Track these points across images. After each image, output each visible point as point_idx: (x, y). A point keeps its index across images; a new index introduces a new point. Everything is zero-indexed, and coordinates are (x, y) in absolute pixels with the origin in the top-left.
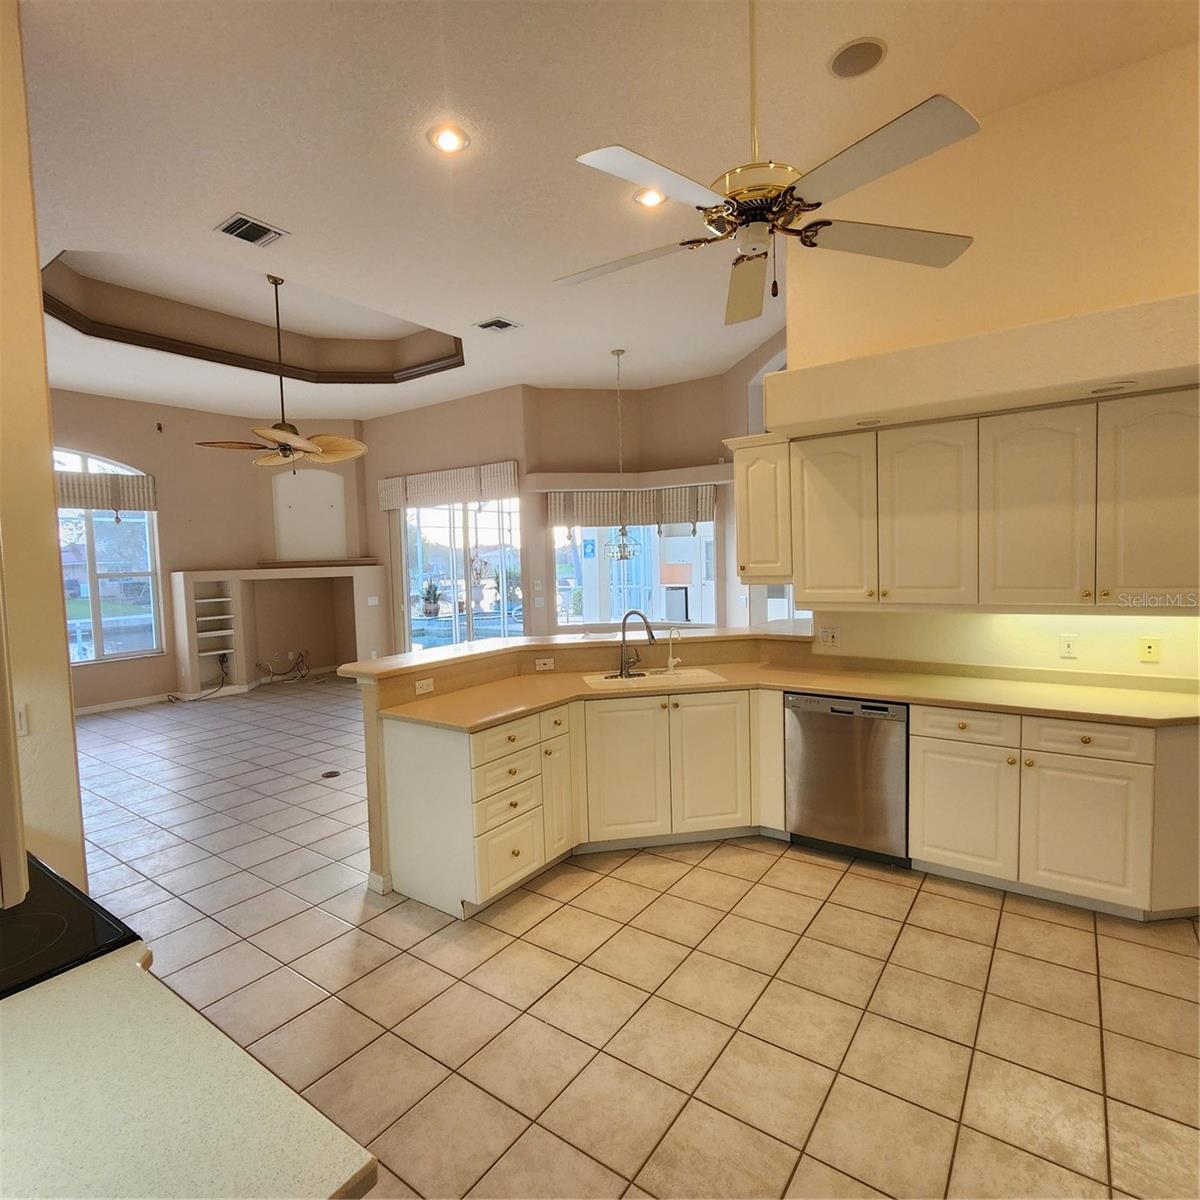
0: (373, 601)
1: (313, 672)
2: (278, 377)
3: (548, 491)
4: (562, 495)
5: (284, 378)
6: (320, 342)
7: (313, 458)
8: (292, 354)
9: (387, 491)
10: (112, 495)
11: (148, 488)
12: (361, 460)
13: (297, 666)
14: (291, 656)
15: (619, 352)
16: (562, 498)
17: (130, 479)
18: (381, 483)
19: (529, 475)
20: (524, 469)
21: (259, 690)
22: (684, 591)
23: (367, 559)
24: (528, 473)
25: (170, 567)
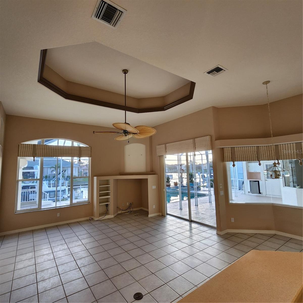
0: (154, 187)
1: (135, 209)
2: (124, 111)
3: (223, 147)
4: (230, 148)
5: (126, 111)
6: (140, 100)
7: (136, 136)
8: (129, 104)
9: (159, 149)
10: (79, 152)
11: (89, 151)
13: (129, 207)
14: (128, 204)
15: (267, 83)
16: (230, 150)
17: (84, 147)
19: (215, 141)
20: (214, 138)
21: (118, 216)
23: (152, 172)
25: (93, 176)
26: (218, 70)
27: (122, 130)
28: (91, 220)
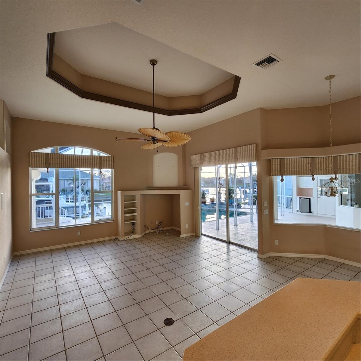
0: (187, 204)
1: (165, 229)
2: (153, 113)
3: (271, 158)
4: (279, 160)
5: (155, 113)
6: (171, 99)
7: (167, 145)
8: (159, 104)
9: (194, 160)
10: (100, 163)
11: (111, 161)
12: (184, 146)
13: (158, 226)
14: (157, 223)
15: (331, 77)
16: (279, 162)
17: (106, 157)
18: (192, 157)
19: (262, 151)
20: (260, 148)
21: (146, 236)
22: (308, 199)
23: (185, 187)
24: (262, 150)
25: (117, 189)
26: (270, 60)
27: (150, 136)
28: (115, 240)
